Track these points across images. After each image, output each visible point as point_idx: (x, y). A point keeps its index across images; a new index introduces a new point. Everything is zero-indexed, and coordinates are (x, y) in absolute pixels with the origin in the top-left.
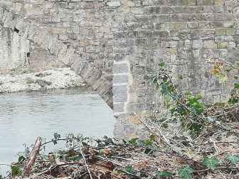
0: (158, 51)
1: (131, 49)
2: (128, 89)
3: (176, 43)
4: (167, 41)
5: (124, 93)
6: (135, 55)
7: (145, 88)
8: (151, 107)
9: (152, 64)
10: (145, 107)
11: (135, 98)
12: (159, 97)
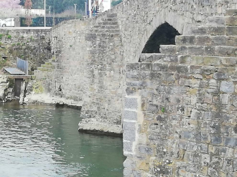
0: (175, 89)
1: (144, 83)
2: (137, 128)
3: (199, 82)
4: (186, 77)
5: (133, 131)
6: (148, 90)
7: (158, 130)
8: (162, 154)
9: (168, 104)
10: (154, 152)
11: (145, 140)
12: (172, 145)
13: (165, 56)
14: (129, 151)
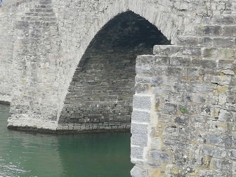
0: (199, 87)
1: (159, 79)
2: (150, 131)
3: (229, 78)
4: (213, 73)
5: (144, 135)
6: (164, 88)
7: (176, 134)
8: (181, 162)
9: (189, 103)
10: (171, 159)
11: (159, 145)
12: (194, 151)
13: (184, 49)
14: (138, 158)
